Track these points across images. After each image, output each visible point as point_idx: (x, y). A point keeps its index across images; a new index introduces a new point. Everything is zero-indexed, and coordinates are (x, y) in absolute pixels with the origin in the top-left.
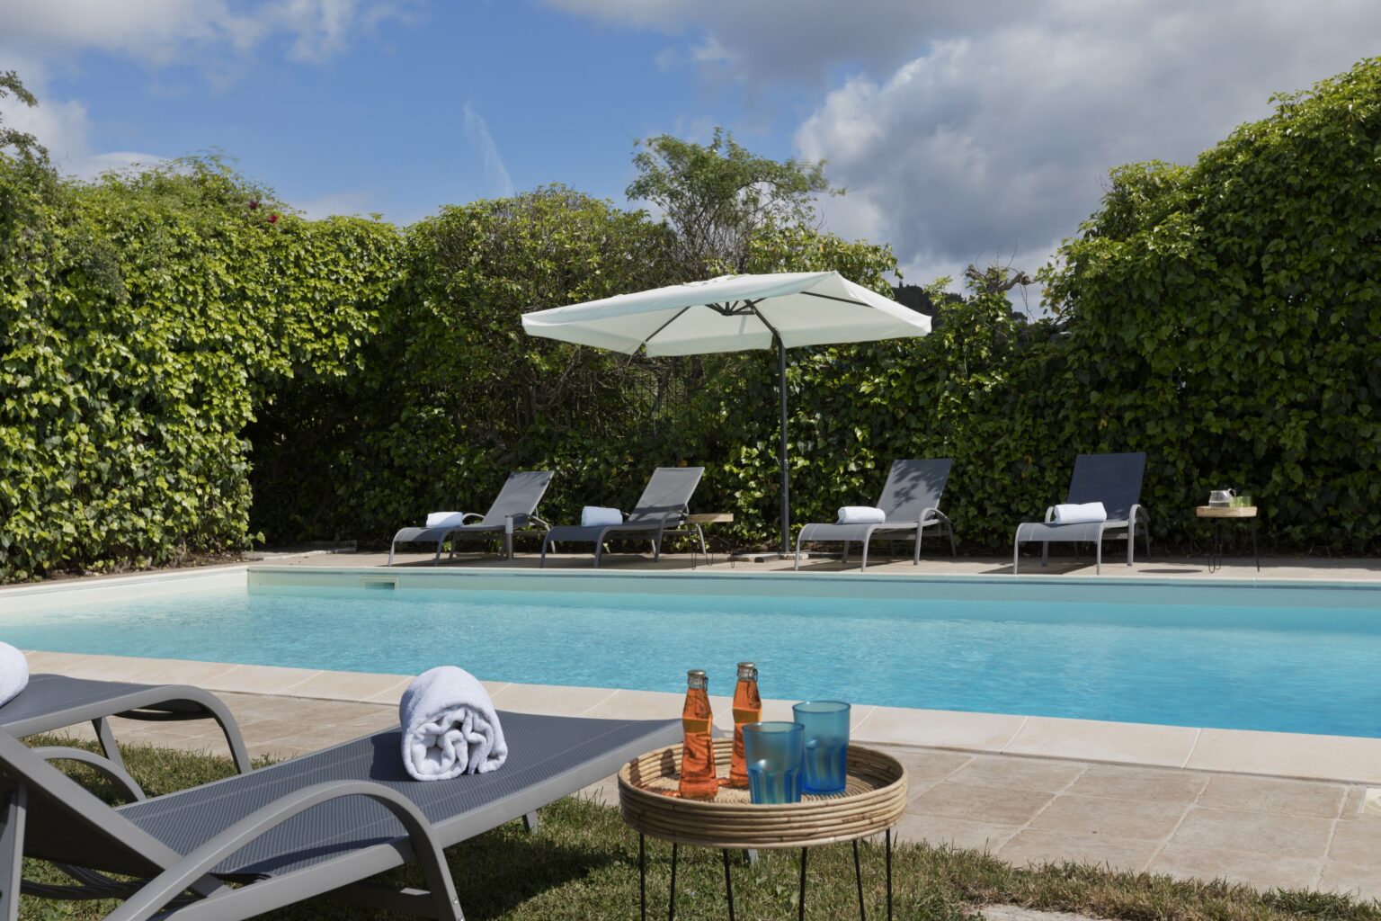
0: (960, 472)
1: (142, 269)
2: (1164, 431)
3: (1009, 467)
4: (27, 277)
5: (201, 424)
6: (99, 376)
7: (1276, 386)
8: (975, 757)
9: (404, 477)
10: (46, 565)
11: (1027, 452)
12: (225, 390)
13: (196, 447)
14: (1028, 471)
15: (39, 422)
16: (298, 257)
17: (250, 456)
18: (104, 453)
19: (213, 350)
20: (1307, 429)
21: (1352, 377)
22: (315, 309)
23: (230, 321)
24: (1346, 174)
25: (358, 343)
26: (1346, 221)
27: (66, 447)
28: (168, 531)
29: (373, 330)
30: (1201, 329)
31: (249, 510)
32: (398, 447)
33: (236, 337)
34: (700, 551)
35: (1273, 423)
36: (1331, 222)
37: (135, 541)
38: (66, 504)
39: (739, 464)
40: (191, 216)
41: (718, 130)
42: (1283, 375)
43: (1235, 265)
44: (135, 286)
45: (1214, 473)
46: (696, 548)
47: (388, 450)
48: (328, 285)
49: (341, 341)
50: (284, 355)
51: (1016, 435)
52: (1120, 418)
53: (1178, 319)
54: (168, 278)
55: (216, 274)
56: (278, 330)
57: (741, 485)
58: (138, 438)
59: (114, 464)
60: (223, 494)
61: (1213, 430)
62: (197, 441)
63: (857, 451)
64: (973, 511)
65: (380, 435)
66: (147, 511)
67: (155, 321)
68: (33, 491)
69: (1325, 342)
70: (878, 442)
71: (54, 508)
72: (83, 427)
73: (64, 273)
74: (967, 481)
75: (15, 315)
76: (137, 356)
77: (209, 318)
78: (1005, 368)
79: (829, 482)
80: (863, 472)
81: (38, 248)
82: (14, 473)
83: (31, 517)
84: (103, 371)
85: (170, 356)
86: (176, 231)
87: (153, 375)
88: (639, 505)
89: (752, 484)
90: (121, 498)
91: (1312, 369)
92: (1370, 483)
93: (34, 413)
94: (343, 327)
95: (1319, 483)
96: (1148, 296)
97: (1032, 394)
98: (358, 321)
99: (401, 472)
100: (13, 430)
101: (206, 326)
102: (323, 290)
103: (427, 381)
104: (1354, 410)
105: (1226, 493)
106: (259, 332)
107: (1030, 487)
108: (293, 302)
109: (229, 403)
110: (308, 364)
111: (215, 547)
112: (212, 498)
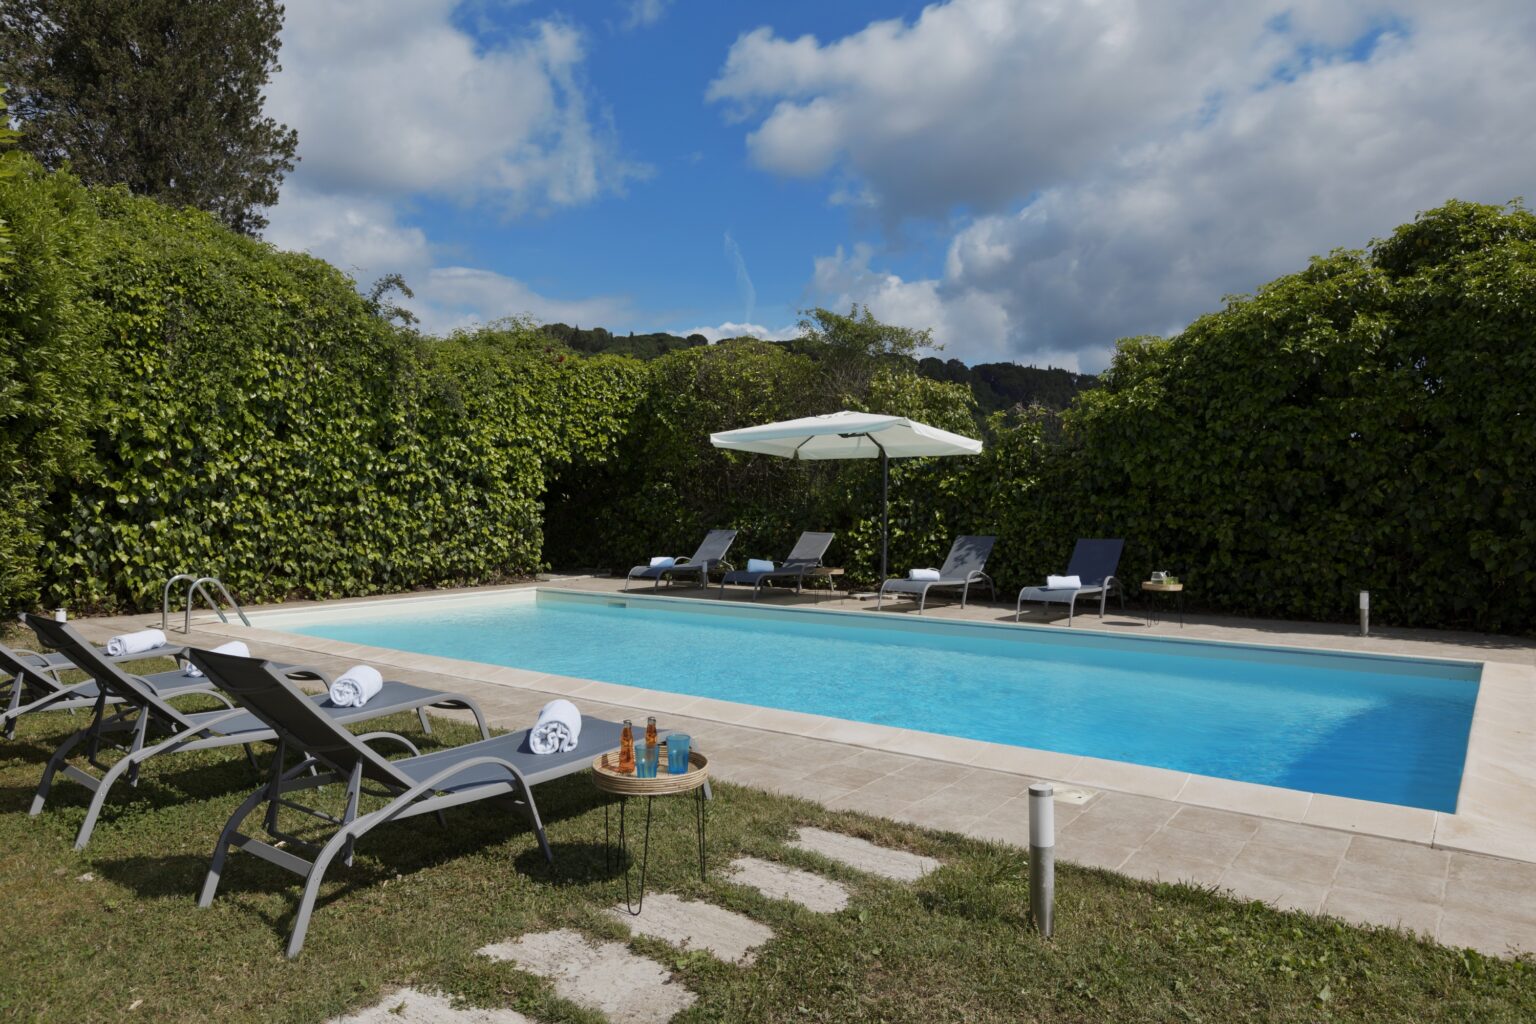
0: (1002, 544)
1: (476, 395)
2: (1139, 524)
3: (1036, 543)
4: (404, 403)
5: (512, 493)
6: (447, 463)
7: (1213, 499)
8: (865, 751)
9: (643, 528)
10: (413, 582)
11: (1049, 534)
12: (527, 472)
13: (508, 508)
14: (1049, 546)
15: (411, 493)
16: (576, 384)
17: (543, 514)
18: (450, 511)
19: (520, 446)
20: (1234, 529)
21: (1265, 495)
22: (586, 418)
23: (531, 427)
24: (1262, 357)
25: (614, 440)
26: (1262, 389)
27: (426, 508)
28: (489, 562)
29: (624, 432)
30: (1163, 458)
31: (542, 548)
32: (640, 508)
33: (535, 437)
34: (829, 588)
35: (1211, 523)
36: (1251, 390)
37: (468, 568)
38: (425, 544)
39: (858, 531)
40: (507, 358)
41: (855, 305)
42: (1218, 491)
43: (1189, 415)
44: (472, 405)
45: (1173, 555)
46: (827, 587)
47: (633, 510)
48: (595, 402)
49: (603, 439)
50: (565, 448)
51: (1041, 522)
52: (1110, 514)
53: (1149, 450)
54: (492, 400)
55: (523, 397)
56: (562, 432)
57: (860, 546)
58: (471, 502)
59: (456, 519)
60: (524, 538)
61: (1171, 526)
62: (508, 503)
63: (937, 526)
64: (1010, 572)
65: (629, 501)
66: (476, 549)
67: (483, 428)
68: (406, 536)
69: (1248, 470)
70: (951, 521)
71: (418, 547)
72: (437, 495)
73: (426, 400)
74: (1007, 551)
75: (397, 427)
76: (472, 450)
77: (517, 425)
78: (1038, 475)
79: (917, 548)
80: (939, 541)
81: (412, 384)
82: (395, 525)
83: (404, 552)
84: (451, 460)
85: (492, 450)
86: (498, 370)
87: (481, 462)
88: (790, 557)
89: (867, 545)
90: (460, 541)
91: (1237, 489)
92: (1275, 568)
93: (408, 487)
94: (605, 430)
95: (1242, 566)
96: (1128, 434)
97: (1054, 494)
98: (615, 426)
99: (641, 525)
100: (394, 498)
101: (516, 432)
102: (592, 406)
103: (657, 465)
104: (1266, 517)
105: (1163, 574)
106: (550, 434)
107: (1049, 558)
108: (572, 413)
109: (529, 480)
110: (581, 454)
111: (519, 572)
112: (517, 540)
